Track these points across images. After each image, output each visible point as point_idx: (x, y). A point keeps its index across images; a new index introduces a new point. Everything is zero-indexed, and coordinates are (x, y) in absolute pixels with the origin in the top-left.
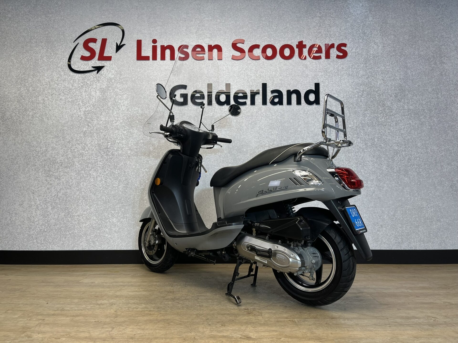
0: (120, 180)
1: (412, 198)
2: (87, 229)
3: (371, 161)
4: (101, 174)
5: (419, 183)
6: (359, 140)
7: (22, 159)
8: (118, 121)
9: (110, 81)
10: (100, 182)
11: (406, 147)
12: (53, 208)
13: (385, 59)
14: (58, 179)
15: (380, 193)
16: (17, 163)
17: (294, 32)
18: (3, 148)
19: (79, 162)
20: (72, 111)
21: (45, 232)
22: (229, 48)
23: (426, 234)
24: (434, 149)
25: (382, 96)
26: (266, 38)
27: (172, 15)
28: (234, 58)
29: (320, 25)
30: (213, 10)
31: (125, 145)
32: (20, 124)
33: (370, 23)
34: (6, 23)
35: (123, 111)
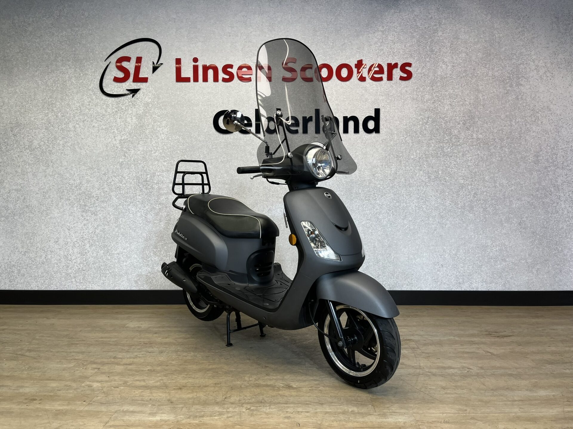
0: (162, 216)
1: (476, 236)
2: (128, 268)
3: (434, 196)
4: (140, 209)
5: (484, 220)
6: (421, 172)
7: (55, 193)
8: (157, 150)
9: (147, 106)
10: (140, 218)
11: (472, 181)
12: (91, 246)
13: (455, 81)
14: (95, 214)
15: (442, 231)
16: (49, 197)
17: (352, 49)
18: (33, 181)
19: (116, 196)
20: (107, 140)
21: (84, 271)
22: (279, 68)
23: (489, 274)
24: (503, 183)
25: (448, 123)
26: (321, 56)
27: (214, 29)
28: (285, 79)
29: (383, 41)
30: (262, 23)
31: (166, 177)
32: (50, 154)
33: (439, 38)
34: (26, 38)
35: (162, 139)
